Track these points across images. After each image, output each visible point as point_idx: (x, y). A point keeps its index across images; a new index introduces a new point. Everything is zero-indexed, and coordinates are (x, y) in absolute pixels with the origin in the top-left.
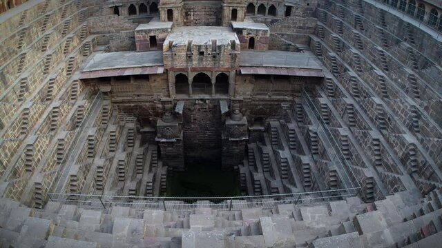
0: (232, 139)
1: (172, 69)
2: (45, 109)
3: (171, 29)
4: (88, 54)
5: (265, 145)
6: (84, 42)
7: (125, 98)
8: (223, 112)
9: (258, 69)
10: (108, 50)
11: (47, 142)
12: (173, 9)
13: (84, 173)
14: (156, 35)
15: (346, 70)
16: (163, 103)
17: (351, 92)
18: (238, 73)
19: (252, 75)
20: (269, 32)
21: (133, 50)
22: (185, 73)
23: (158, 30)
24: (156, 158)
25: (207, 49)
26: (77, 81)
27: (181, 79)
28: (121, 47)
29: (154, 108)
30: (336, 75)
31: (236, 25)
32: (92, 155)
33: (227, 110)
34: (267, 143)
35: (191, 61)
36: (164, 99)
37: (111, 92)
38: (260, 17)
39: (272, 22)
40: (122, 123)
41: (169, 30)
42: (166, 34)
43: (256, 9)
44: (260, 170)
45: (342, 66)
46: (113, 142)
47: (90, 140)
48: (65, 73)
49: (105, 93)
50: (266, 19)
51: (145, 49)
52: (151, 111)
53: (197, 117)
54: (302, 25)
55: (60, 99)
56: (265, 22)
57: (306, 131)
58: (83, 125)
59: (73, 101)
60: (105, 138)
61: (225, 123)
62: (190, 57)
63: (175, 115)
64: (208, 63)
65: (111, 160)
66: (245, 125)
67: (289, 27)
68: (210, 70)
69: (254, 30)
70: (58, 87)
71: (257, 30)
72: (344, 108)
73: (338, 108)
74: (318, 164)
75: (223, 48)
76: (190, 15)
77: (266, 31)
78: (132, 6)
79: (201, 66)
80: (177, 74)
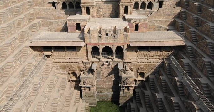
0: (125, 86)
1: (90, 44)
3: (89, 19)
4: (36, 31)
5: (147, 90)
6: (32, 23)
7: (61, 60)
8: (120, 69)
9: (141, 43)
10: (50, 30)
12: (90, 7)
13: (27, 106)
14: (80, 23)
15: (203, 39)
17: (208, 53)
18: (128, 46)
19: (137, 47)
20: (148, 20)
21: (66, 31)
22: (98, 46)
23: (81, 19)
24: (79, 97)
25: (110, 32)
26: (28, 47)
27: (95, 50)
28: (58, 29)
29: (79, 67)
30: (195, 43)
31: (127, 17)
32: (35, 94)
33: (122, 68)
34: (148, 89)
35: (101, 39)
36: (84, 61)
37: (52, 56)
38: (142, 11)
39: (150, 14)
40: (58, 75)
41: (88, 20)
42: (86, 23)
43: (140, 6)
44: (144, 106)
45: (200, 36)
46: (52, 86)
47: (35, 85)
48: (18, 41)
49: (48, 56)
50: (146, 12)
51: (73, 31)
52: (77, 68)
53: (104, 72)
54: (170, 13)
55: (13, 57)
56: (145, 14)
57: (174, 81)
59: (24, 60)
61: (121, 76)
62: (100, 37)
63: (91, 71)
64: (111, 40)
65: (49, 98)
66: (133, 77)
68: (112, 45)
69: (138, 19)
70: (12, 49)
71: (140, 19)
72: (203, 64)
73: (198, 65)
74: (185, 103)
75: (119, 31)
76: (100, 11)
77: (145, 20)
78: (64, 3)
79: (107, 42)
80: (93, 46)
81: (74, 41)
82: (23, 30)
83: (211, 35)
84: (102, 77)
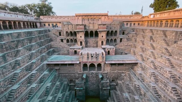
0: (104, 88)
1: (82, 62)
2: (27, 74)
4: (51, 55)
5: (117, 91)
6: (49, 51)
7: (64, 72)
8: (100, 78)
9: (112, 62)
10: (59, 54)
11: (25, 88)
12: (82, 41)
14: (77, 50)
15: (148, 59)
16: (79, 74)
17: (152, 67)
18: (105, 63)
19: (110, 63)
21: (68, 55)
22: (87, 63)
23: (77, 48)
24: (74, 97)
25: (94, 55)
26: (45, 64)
27: (85, 65)
28: (64, 54)
29: (75, 76)
30: (143, 61)
31: (103, 47)
32: (47, 95)
33: (102, 77)
35: (89, 59)
37: (59, 69)
38: (111, 43)
39: (116, 45)
40: (62, 82)
42: (80, 50)
43: (110, 41)
45: (146, 57)
47: (47, 88)
48: (40, 61)
49: (56, 70)
51: (72, 55)
53: (91, 79)
54: (127, 45)
55: (36, 70)
56: (113, 45)
57: (134, 85)
58: (45, 82)
59: (42, 72)
60: (54, 88)
61: (101, 82)
63: (83, 79)
64: (94, 60)
65: (55, 97)
66: (108, 82)
67: (122, 46)
68: (95, 62)
70: (36, 66)
71: (110, 48)
72: (150, 74)
73: (147, 74)
74: (143, 100)
75: (99, 54)
77: (114, 48)
78: (68, 39)
79: (92, 61)
80: (84, 63)
81: (73, 60)
82: (44, 54)
83: (152, 57)
84: (89, 83)
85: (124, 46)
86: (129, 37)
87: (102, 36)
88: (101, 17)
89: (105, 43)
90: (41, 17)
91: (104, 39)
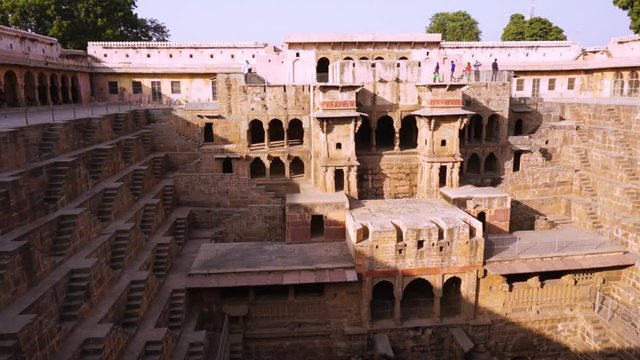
1: (371, 273)
8: (465, 350)
14: (324, 213)
16: (349, 338)
18: (481, 274)
20: (510, 200)
23: (327, 205)
25: (430, 235)
26: (181, 291)
29: (330, 350)
33: (471, 344)
35: (404, 257)
37: (245, 318)
41: (347, 206)
42: (341, 213)
51: (302, 239)
62: (400, 251)
64: (431, 260)
68: (435, 271)
69: (485, 199)
71: (489, 198)
75: (456, 232)
76: (367, 180)
77: (503, 199)
78: (258, 160)
79: (420, 266)
80: (377, 281)
81: (323, 266)
82: (161, 238)
85: (536, 187)
86: (547, 143)
87: (444, 143)
88: (409, 53)
89: (454, 174)
90: (95, 49)
91: (454, 156)
